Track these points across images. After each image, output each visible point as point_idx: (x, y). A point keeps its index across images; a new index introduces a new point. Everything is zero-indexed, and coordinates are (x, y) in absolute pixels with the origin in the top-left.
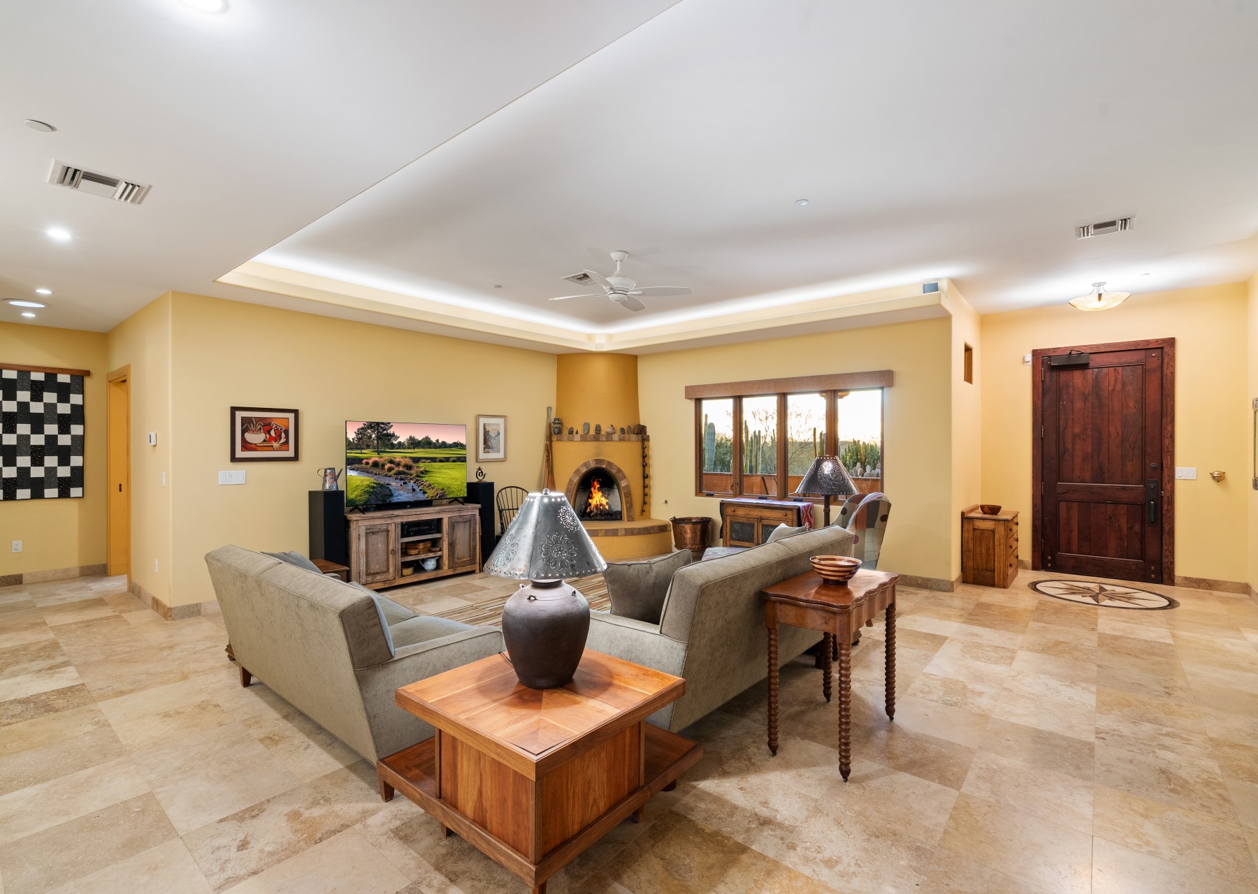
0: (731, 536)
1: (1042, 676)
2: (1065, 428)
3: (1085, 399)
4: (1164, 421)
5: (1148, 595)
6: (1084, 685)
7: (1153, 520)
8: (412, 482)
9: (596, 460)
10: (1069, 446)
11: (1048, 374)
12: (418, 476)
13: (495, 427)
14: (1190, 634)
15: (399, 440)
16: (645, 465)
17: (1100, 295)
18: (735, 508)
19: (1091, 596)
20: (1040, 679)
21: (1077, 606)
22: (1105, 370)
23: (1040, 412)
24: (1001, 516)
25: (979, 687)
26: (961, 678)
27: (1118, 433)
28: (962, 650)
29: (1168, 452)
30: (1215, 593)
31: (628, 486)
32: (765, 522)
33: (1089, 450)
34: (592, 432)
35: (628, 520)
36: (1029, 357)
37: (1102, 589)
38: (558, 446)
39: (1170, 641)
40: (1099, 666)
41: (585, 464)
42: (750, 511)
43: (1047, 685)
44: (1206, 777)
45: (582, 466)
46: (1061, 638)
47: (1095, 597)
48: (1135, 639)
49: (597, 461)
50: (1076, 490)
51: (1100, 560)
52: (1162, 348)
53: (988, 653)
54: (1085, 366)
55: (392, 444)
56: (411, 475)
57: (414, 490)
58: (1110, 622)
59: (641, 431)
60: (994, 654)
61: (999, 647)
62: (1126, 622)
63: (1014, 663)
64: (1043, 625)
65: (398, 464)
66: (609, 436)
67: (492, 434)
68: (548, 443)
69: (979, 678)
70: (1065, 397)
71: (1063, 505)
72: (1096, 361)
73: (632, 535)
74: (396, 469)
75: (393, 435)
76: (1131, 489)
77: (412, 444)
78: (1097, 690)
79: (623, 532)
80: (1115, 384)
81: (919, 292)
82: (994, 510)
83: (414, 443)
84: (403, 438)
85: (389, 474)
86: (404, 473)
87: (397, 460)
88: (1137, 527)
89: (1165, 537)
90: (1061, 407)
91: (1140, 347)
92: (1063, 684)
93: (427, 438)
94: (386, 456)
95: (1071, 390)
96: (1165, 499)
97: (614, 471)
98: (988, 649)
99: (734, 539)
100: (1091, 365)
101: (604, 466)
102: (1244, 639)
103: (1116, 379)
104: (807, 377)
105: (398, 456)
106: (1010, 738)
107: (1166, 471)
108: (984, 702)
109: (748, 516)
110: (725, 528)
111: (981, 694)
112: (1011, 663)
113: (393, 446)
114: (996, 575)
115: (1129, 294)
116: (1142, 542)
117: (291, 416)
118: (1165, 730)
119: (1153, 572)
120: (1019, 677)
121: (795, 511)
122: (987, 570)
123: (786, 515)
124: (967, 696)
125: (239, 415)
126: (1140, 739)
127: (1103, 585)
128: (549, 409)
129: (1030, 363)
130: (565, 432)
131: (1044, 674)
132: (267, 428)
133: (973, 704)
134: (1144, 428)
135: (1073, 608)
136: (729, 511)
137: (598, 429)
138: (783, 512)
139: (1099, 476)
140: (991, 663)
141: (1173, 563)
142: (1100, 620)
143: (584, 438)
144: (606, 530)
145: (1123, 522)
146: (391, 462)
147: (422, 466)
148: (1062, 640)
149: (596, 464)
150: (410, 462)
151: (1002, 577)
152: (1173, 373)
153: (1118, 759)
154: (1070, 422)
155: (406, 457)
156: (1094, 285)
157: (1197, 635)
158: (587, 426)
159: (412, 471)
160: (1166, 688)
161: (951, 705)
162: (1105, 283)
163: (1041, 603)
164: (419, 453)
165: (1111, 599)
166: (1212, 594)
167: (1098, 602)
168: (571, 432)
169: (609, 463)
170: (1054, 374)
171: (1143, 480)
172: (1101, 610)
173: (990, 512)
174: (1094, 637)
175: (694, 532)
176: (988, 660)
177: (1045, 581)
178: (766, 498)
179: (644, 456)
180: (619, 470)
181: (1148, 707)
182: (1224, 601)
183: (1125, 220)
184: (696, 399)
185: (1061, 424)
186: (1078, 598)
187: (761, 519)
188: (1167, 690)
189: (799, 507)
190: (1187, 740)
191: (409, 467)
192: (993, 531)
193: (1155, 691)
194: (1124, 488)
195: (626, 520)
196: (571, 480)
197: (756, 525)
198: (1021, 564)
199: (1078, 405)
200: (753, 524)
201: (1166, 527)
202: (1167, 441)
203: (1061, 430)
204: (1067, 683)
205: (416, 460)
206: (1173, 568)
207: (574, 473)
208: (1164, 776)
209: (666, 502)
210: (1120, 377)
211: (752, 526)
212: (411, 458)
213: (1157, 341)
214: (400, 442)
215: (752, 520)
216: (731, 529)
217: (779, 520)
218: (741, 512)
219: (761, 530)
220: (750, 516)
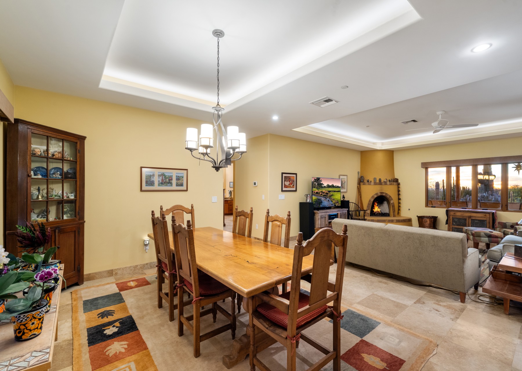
0: (453, 224)
8: (328, 198)
12: (330, 196)
13: (344, 180)
15: (324, 185)
16: (399, 195)
18: (455, 212)
31: (393, 203)
32: (473, 218)
34: (378, 181)
35: (393, 217)
38: (363, 187)
41: (376, 194)
45: (375, 195)
49: (381, 193)
55: (322, 186)
56: (328, 196)
57: (329, 201)
59: (396, 180)
65: (324, 193)
66: (385, 183)
67: (344, 182)
68: (359, 186)
74: (323, 194)
75: (322, 184)
77: (328, 186)
83: (329, 186)
84: (325, 185)
85: (321, 196)
86: (326, 195)
87: (324, 191)
93: (333, 185)
94: (320, 190)
97: (388, 197)
99: (455, 225)
101: (384, 195)
105: (324, 190)
110: (449, 220)
113: (322, 187)
117: (295, 175)
121: (492, 214)
123: (486, 215)
125: (284, 175)
128: (358, 172)
130: (366, 181)
132: (290, 180)
136: (451, 213)
137: (380, 180)
143: (375, 184)
144: (389, 220)
146: (322, 192)
147: (331, 193)
149: (381, 194)
150: (328, 192)
155: (326, 191)
158: (375, 179)
159: (328, 195)
164: (330, 189)
168: (368, 181)
169: (386, 194)
175: (430, 221)
178: (466, 208)
179: (399, 191)
180: (390, 197)
184: (426, 168)
187: (470, 217)
189: (494, 212)
191: (327, 194)
195: (392, 216)
196: (370, 201)
205: (329, 191)
207: (372, 197)
209: (409, 209)
211: (466, 220)
212: (328, 191)
214: (324, 186)
215: (465, 217)
216: (452, 221)
217: (481, 217)
218: (458, 214)
219: (470, 221)
220: (464, 216)
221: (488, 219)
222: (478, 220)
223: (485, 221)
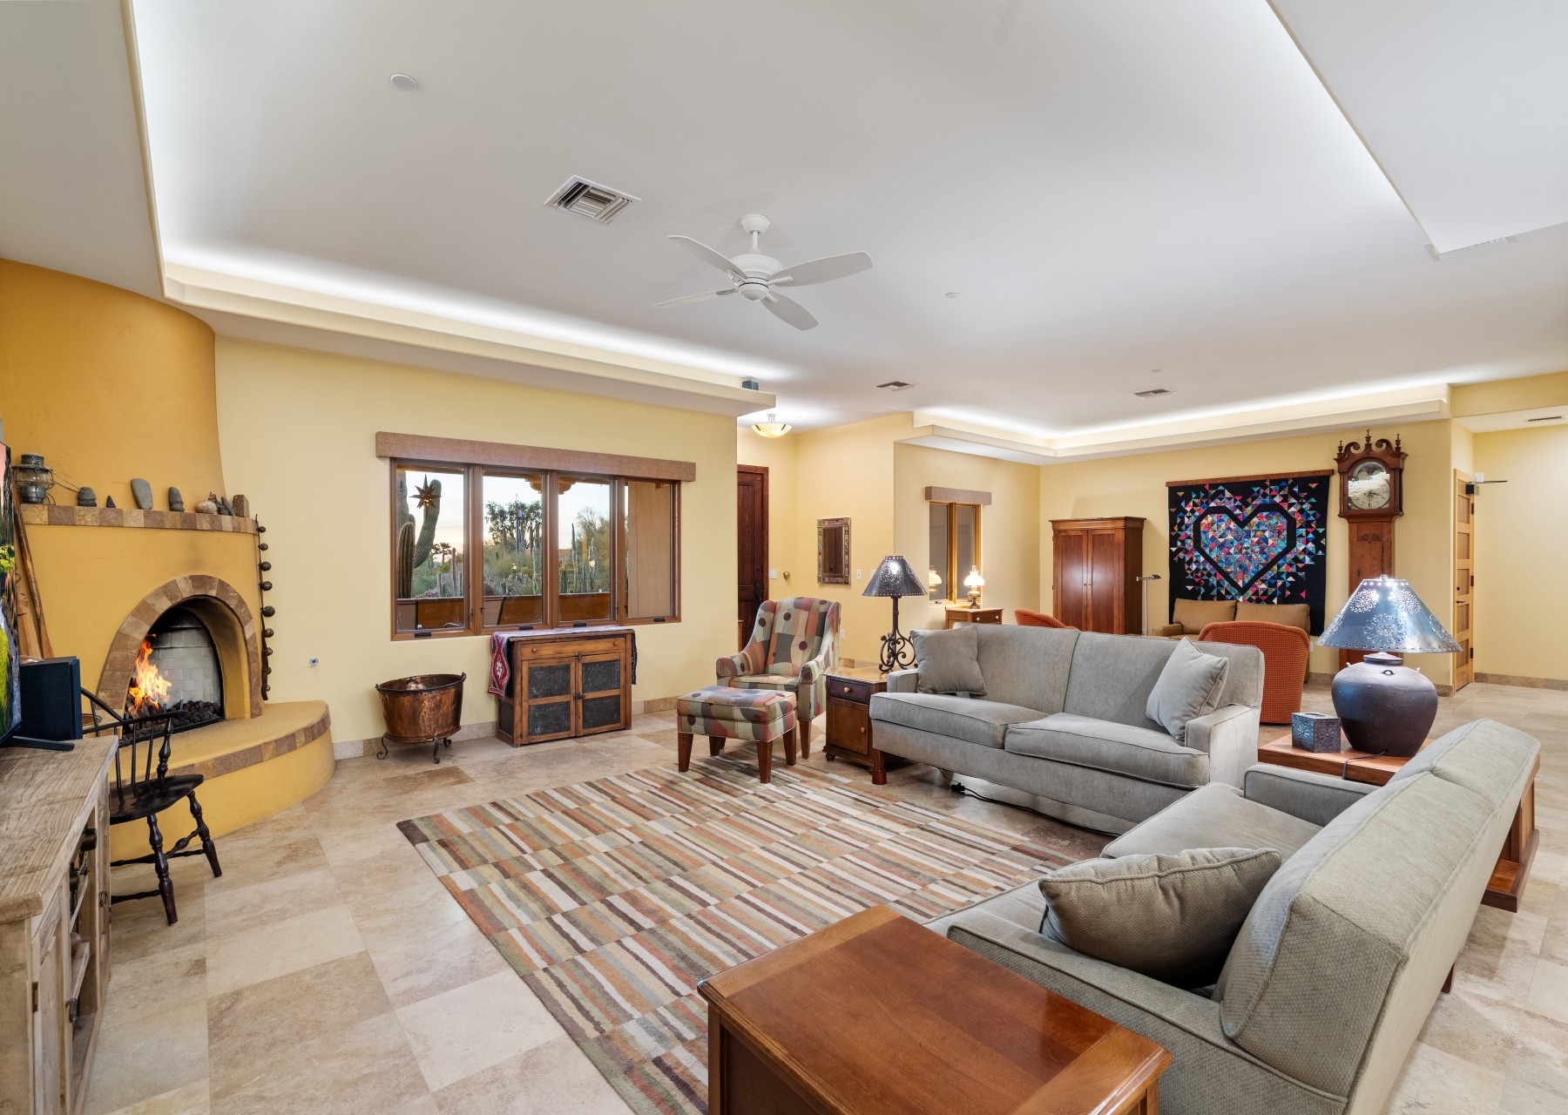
0: (530, 692)
4: (763, 533)
9: (193, 578)
16: (264, 587)
17: (784, 426)
18: (538, 646)
29: (766, 557)
32: (587, 659)
34: (159, 504)
35: (252, 716)
41: (167, 590)
45: (151, 595)
49: (198, 580)
52: (762, 474)
59: (244, 509)
66: (214, 519)
76: (747, 588)
81: (739, 385)
91: (752, 471)
96: (764, 595)
97: (232, 603)
99: (537, 697)
101: (213, 593)
107: (764, 572)
109: (560, 655)
110: (519, 680)
123: (616, 644)
130: (64, 498)
134: (753, 538)
136: (527, 652)
137: (173, 500)
138: (613, 641)
143: (155, 523)
149: (194, 587)
158: (140, 488)
168: (85, 499)
171: (753, 582)
179: (263, 568)
184: (393, 460)
187: (578, 657)
189: (634, 631)
194: (744, 588)
195: (248, 715)
196: (120, 638)
197: (573, 666)
200: (568, 667)
202: (765, 549)
207: (133, 615)
209: (314, 661)
211: (566, 669)
213: (761, 468)
215: (566, 660)
216: (529, 681)
217: (607, 652)
218: (548, 651)
219: (580, 672)
220: (563, 655)
221: (623, 655)
222: (601, 663)
223: (613, 665)
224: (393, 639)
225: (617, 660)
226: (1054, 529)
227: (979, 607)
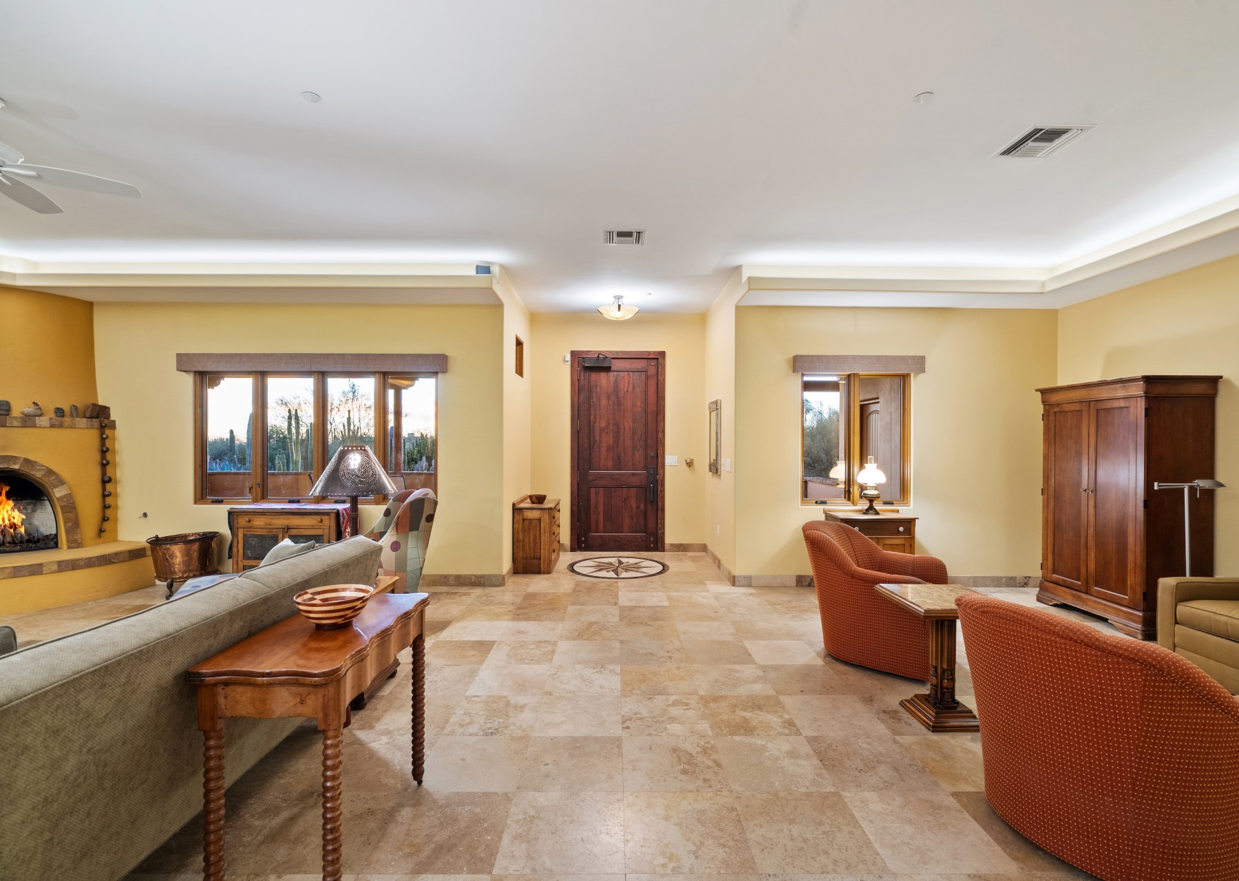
0: (245, 554)
1: (578, 667)
2: (595, 423)
3: (608, 398)
4: (658, 419)
5: (648, 563)
6: (611, 667)
7: (652, 499)
10: (597, 438)
11: (582, 374)
14: (677, 594)
16: (106, 463)
17: (619, 306)
18: (250, 517)
19: (613, 571)
20: (576, 670)
21: (603, 582)
22: (622, 374)
23: (577, 409)
24: (547, 505)
25: (522, 699)
26: (505, 693)
27: (630, 428)
28: (508, 655)
29: (661, 443)
30: (689, 554)
31: (71, 496)
32: (295, 532)
33: (611, 441)
35: (69, 548)
36: (568, 357)
37: (620, 562)
39: (666, 604)
40: (621, 642)
42: (272, 519)
43: (581, 676)
44: (702, 743)
46: (592, 618)
47: (616, 571)
48: (644, 607)
50: (601, 477)
51: (618, 537)
52: (658, 359)
53: (533, 651)
54: (607, 369)
58: (627, 595)
59: (100, 416)
60: (537, 651)
61: (541, 642)
62: (637, 591)
63: (555, 658)
64: (579, 607)
66: (29, 419)
69: (522, 686)
70: (594, 395)
71: (593, 490)
72: (616, 365)
73: (73, 569)
76: (639, 474)
78: (622, 670)
79: (55, 567)
80: (628, 387)
81: (473, 272)
82: (540, 499)
88: (642, 506)
89: (659, 512)
90: (592, 404)
91: (644, 357)
92: (595, 671)
95: (598, 388)
96: (659, 482)
97: (38, 474)
98: (532, 647)
99: (249, 558)
100: (613, 368)
101: (16, 467)
102: (708, 591)
103: (629, 383)
104: (351, 355)
106: (548, 761)
107: (660, 459)
108: (525, 718)
109: (270, 527)
110: (235, 544)
111: (522, 708)
112: (552, 659)
114: (542, 562)
115: (637, 310)
116: (645, 519)
118: (672, 698)
119: (652, 542)
120: (559, 673)
121: (333, 516)
122: (534, 558)
123: (322, 521)
124: (510, 714)
126: (655, 717)
127: (620, 559)
129: (569, 363)
131: (580, 663)
133: (514, 724)
134: (646, 424)
135: (601, 585)
136: (242, 521)
137: (5, 408)
138: (318, 518)
139: (618, 466)
140: (535, 664)
141: (664, 533)
142: (620, 593)
145: (633, 502)
148: (594, 620)
151: (546, 563)
152: (664, 380)
153: (641, 749)
154: (598, 417)
156: (615, 297)
157: (682, 594)
160: (668, 652)
161: (492, 734)
162: (623, 297)
163: (577, 584)
165: (626, 570)
166: (686, 555)
167: (617, 575)
169: (27, 461)
170: (587, 374)
171: (646, 468)
172: (621, 583)
173: (537, 501)
174: (616, 611)
175: (187, 554)
176: (532, 660)
177: (580, 561)
178: (298, 502)
179: (104, 451)
180: (50, 472)
181: (658, 676)
182: (694, 559)
183: (639, 233)
184: (196, 373)
185: (592, 420)
186: (603, 574)
187: (288, 529)
188: (669, 654)
189: (338, 511)
190: (687, 704)
192: (539, 520)
193: (662, 657)
194: (634, 474)
195: (64, 547)
198: (561, 547)
199: (604, 402)
200: (278, 537)
201: (660, 505)
202: (660, 435)
203: (592, 423)
204: (598, 670)
206: (664, 537)
208: (675, 755)
209: (145, 515)
210: (631, 380)
213: (655, 352)
215: (275, 530)
217: (312, 528)
218: (259, 522)
220: (272, 527)
221: (327, 531)
222: (306, 536)
224: (196, 502)
225: (320, 536)
226: (1043, 402)
227: (877, 513)
